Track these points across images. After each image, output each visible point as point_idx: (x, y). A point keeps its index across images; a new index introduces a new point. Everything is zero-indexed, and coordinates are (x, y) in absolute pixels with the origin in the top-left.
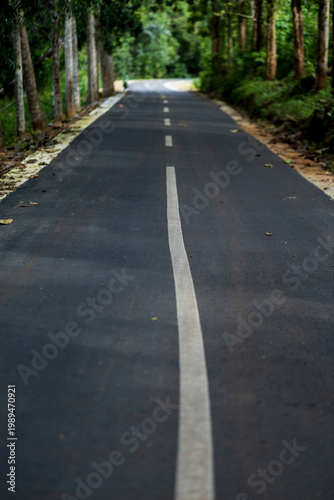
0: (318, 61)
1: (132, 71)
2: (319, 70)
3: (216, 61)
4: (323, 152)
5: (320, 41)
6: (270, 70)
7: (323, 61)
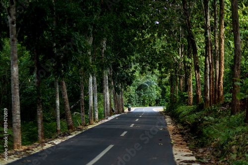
0: (205, 96)
1: (138, 103)
2: (205, 100)
3: (172, 96)
4: (194, 138)
5: (205, 86)
6: (190, 101)
7: (207, 95)
